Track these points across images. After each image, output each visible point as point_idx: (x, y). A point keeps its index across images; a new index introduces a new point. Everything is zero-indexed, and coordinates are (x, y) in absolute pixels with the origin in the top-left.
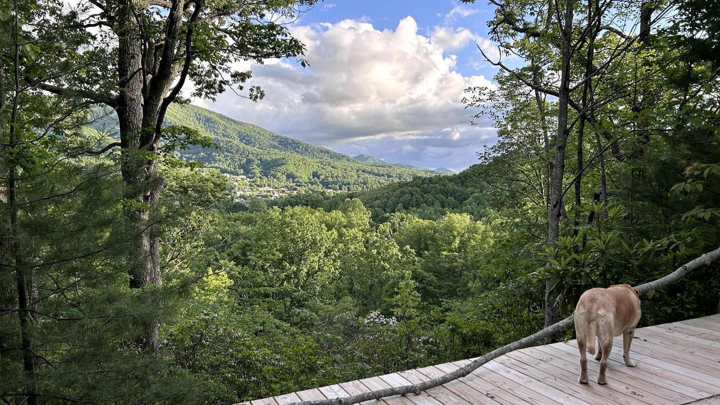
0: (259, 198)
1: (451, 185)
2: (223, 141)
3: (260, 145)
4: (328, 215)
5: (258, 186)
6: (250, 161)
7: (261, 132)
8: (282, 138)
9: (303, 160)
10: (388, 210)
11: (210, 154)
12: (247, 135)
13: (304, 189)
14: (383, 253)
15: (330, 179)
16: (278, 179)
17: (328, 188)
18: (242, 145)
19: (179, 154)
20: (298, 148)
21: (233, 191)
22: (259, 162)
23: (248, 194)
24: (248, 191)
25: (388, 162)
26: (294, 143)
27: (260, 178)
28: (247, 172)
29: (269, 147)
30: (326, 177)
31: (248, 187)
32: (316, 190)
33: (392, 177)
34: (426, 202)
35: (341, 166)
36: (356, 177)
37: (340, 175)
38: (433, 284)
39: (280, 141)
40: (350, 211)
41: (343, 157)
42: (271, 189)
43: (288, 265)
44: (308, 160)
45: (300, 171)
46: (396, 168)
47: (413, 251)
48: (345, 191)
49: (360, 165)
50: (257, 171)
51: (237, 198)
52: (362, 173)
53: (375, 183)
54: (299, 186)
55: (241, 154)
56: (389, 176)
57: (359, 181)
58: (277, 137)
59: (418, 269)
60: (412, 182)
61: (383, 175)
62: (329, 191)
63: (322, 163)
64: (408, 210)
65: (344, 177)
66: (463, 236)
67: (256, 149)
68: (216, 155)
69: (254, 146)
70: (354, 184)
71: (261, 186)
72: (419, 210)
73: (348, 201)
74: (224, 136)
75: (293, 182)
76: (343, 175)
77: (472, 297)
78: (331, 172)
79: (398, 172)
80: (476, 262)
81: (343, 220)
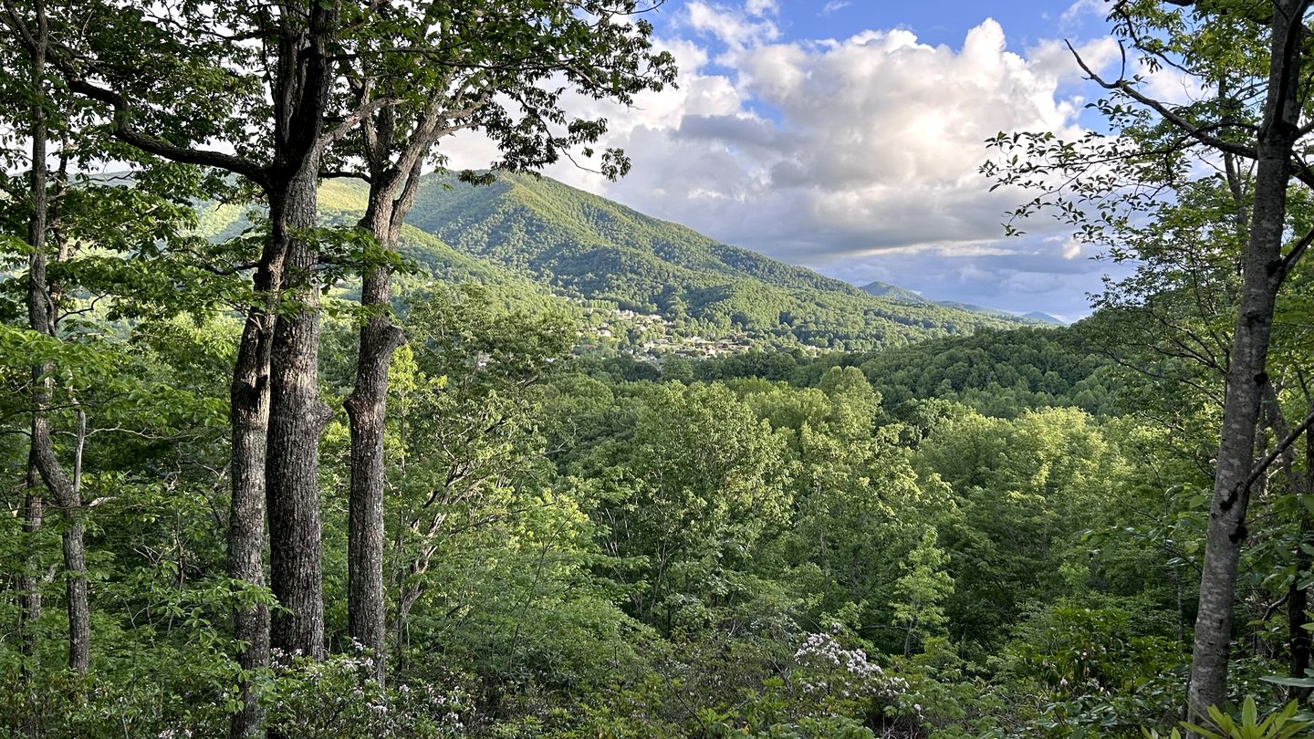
0: (682, 355)
1: (1052, 349)
2: (625, 254)
3: (689, 261)
4: (796, 397)
5: (682, 334)
6: (669, 290)
7: (691, 238)
8: (728, 249)
9: (764, 289)
10: (921, 390)
11: (603, 276)
12: (668, 243)
13: (763, 342)
14: (884, 485)
15: (812, 327)
16: (717, 323)
17: (807, 342)
18: (657, 262)
19: (552, 275)
20: (757, 267)
21: (638, 341)
22: (685, 291)
23: (663, 347)
24: (664, 343)
25: (928, 299)
26: (750, 258)
27: (686, 320)
28: (664, 309)
29: (705, 265)
30: (805, 322)
31: (664, 336)
32: (785, 346)
33: (934, 327)
34: (999, 379)
35: (834, 303)
36: (862, 324)
37: (832, 320)
38: (986, 557)
39: (724, 255)
40: (840, 391)
41: (839, 285)
42: (704, 341)
43: (691, 494)
44: (774, 291)
45: (758, 309)
46: (942, 309)
47: (947, 485)
48: (839, 349)
49: (873, 303)
50: (681, 307)
51: (643, 354)
52: (874, 317)
53: (897, 337)
54: (753, 337)
55: (655, 277)
56: (928, 325)
57: (868, 331)
58: (721, 247)
59: (958, 522)
60: (972, 338)
61: (916, 323)
62: (809, 348)
63: (798, 296)
64: (962, 393)
65: (839, 324)
66: (1057, 461)
67: (680, 269)
68: (612, 279)
69: (678, 263)
70: (858, 337)
71: (687, 336)
72: (984, 393)
73: (837, 372)
74: (627, 243)
75: (744, 330)
76: (837, 320)
77: (1068, 595)
78: (815, 314)
79: (946, 317)
80: (1083, 518)
81: (824, 406)
